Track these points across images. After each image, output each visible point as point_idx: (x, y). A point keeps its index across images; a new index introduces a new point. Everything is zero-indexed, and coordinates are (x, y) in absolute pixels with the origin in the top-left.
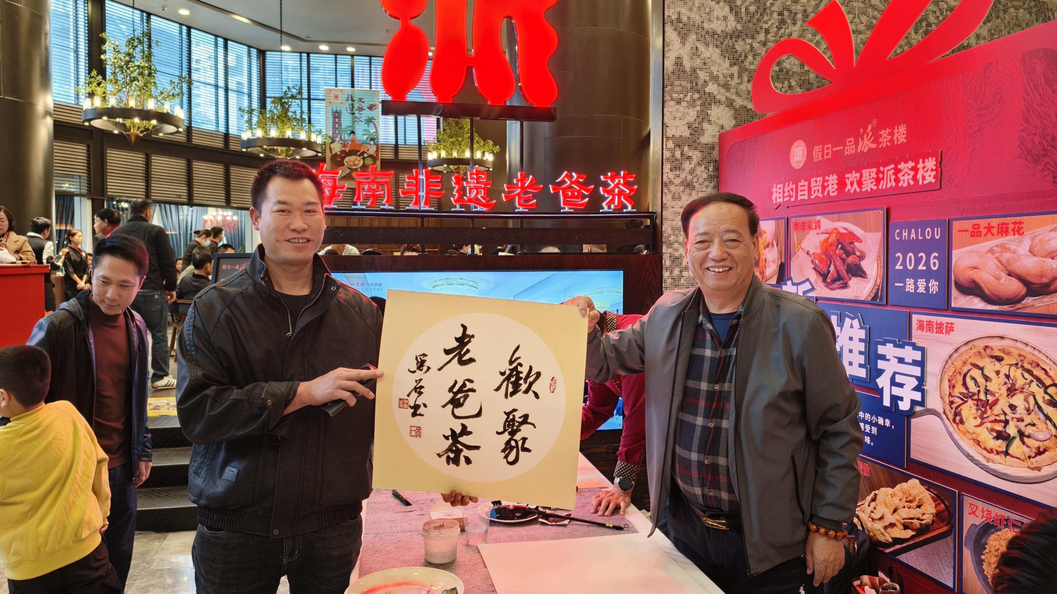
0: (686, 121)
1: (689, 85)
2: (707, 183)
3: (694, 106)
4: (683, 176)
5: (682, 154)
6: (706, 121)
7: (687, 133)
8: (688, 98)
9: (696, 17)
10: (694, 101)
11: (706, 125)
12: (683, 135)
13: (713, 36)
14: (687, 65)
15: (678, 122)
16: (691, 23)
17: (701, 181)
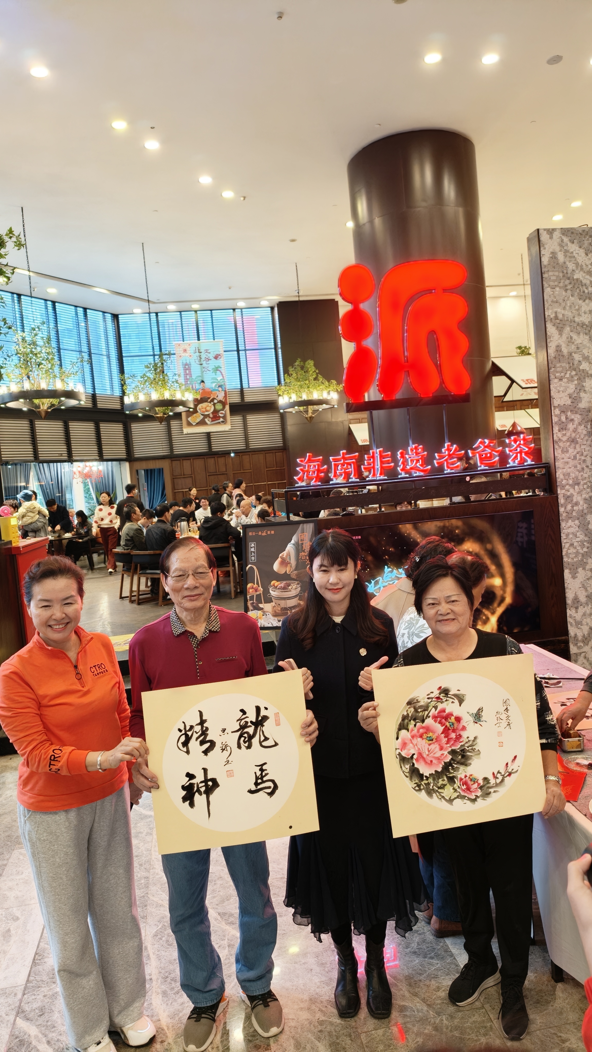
0: (567, 393)
1: (567, 366)
3: (573, 381)
4: (568, 434)
5: (567, 418)
6: (582, 391)
7: (569, 402)
8: (568, 376)
9: (568, 313)
10: (572, 377)
12: (566, 403)
14: (565, 351)
15: (562, 394)
16: (566, 318)
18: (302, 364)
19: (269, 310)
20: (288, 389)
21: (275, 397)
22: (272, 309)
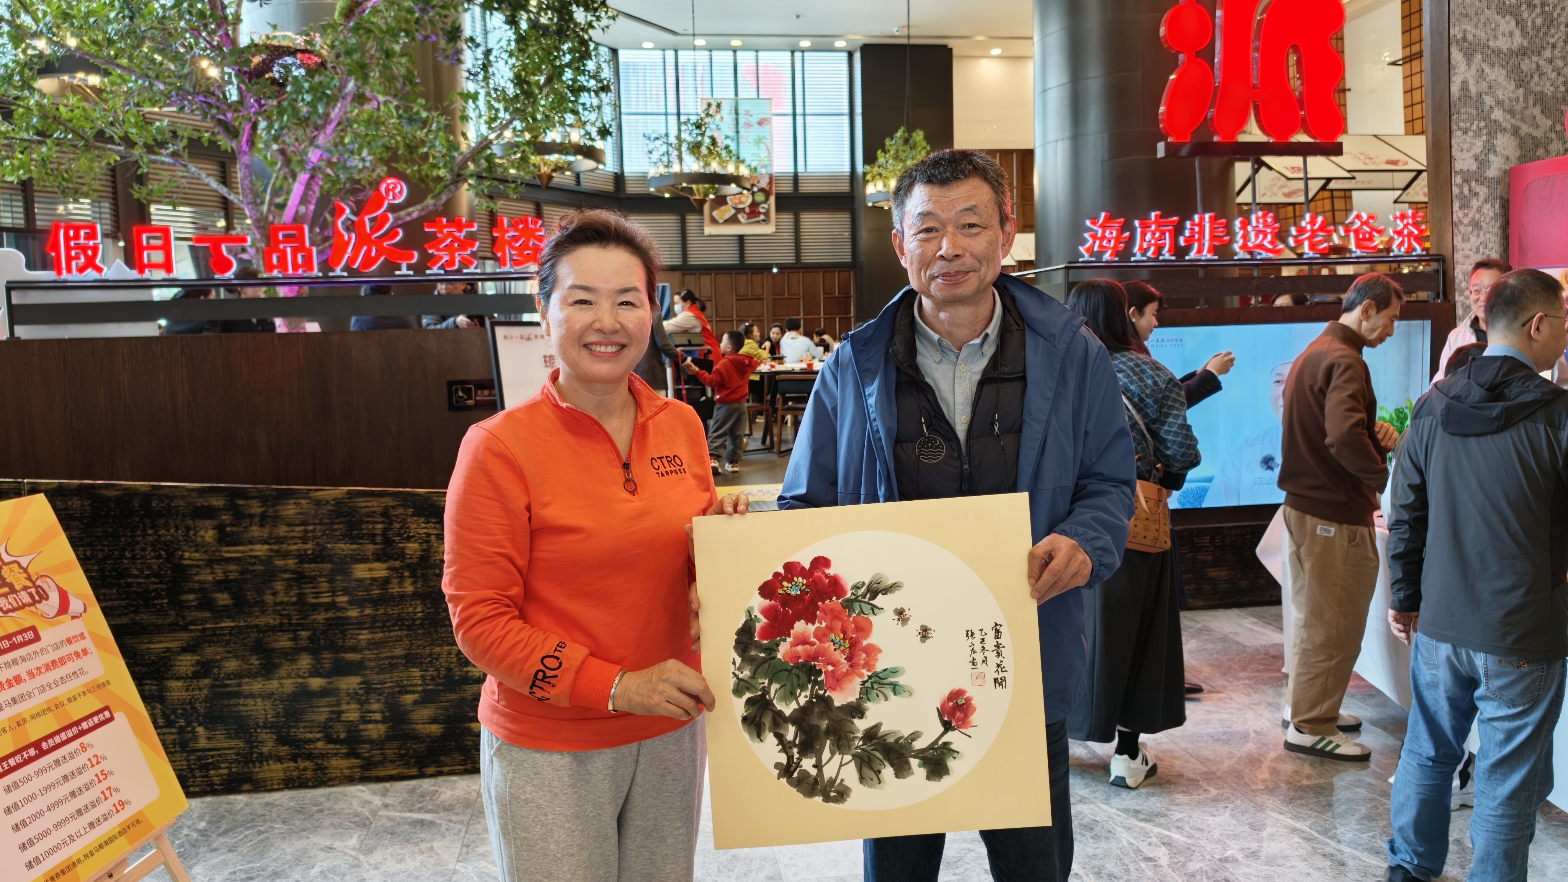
0: (1472, 153)
1: (1475, 113)
2: (1493, 222)
3: (1480, 136)
4: (1471, 215)
5: (1471, 190)
6: (1492, 152)
7: (1473, 167)
8: (1474, 127)
9: (1482, 35)
10: (1480, 129)
11: (1492, 157)
12: (1471, 168)
13: (1498, 56)
14: (1473, 89)
15: (1466, 155)
16: (1477, 42)
17: (1488, 220)
18: (906, 135)
19: (845, 55)
20: (883, 172)
21: (845, 187)
22: (851, 55)
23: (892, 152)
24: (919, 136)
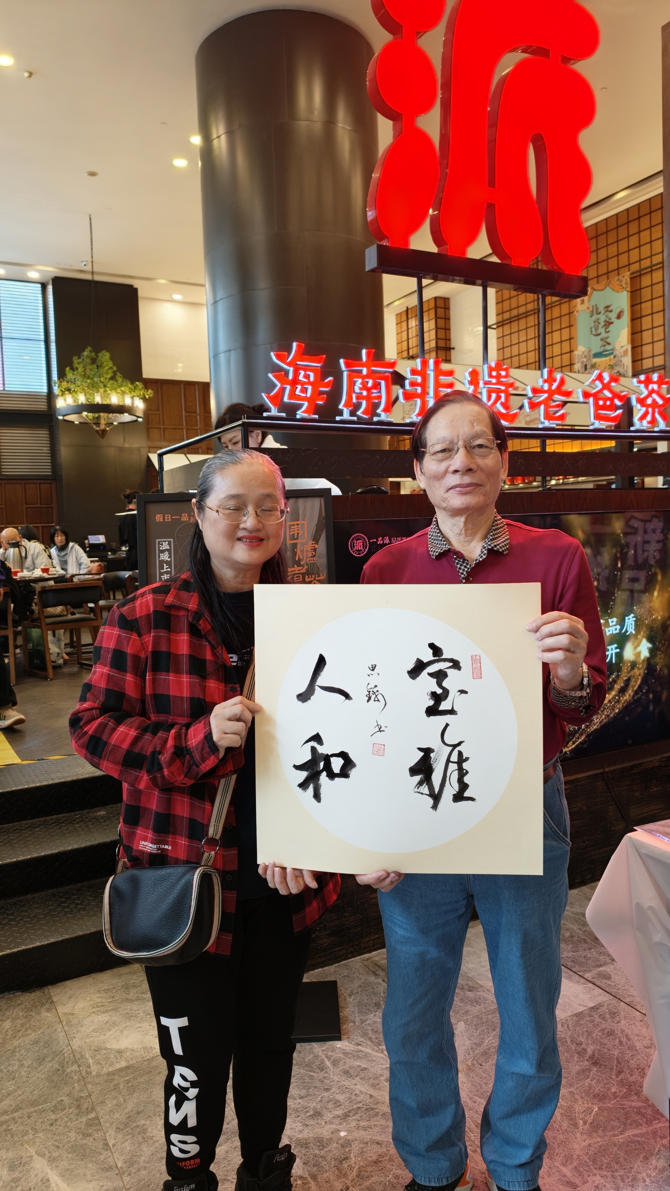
18: (93, 354)
19: (40, 286)
20: (72, 387)
21: (43, 406)
22: (44, 286)
23: (80, 370)
24: (105, 356)
